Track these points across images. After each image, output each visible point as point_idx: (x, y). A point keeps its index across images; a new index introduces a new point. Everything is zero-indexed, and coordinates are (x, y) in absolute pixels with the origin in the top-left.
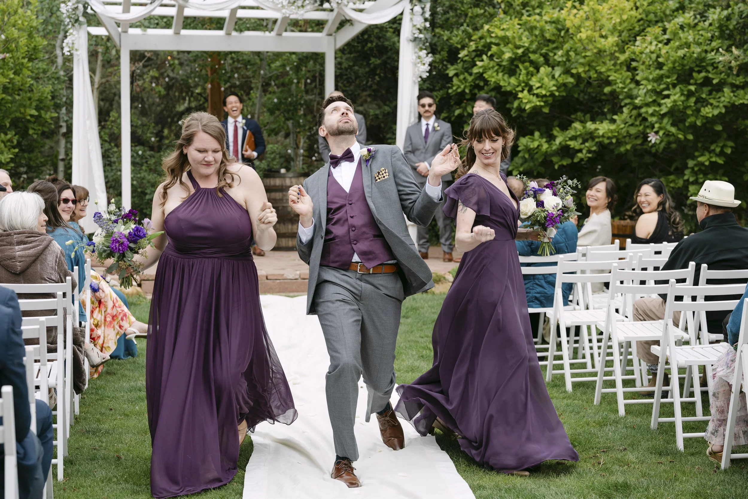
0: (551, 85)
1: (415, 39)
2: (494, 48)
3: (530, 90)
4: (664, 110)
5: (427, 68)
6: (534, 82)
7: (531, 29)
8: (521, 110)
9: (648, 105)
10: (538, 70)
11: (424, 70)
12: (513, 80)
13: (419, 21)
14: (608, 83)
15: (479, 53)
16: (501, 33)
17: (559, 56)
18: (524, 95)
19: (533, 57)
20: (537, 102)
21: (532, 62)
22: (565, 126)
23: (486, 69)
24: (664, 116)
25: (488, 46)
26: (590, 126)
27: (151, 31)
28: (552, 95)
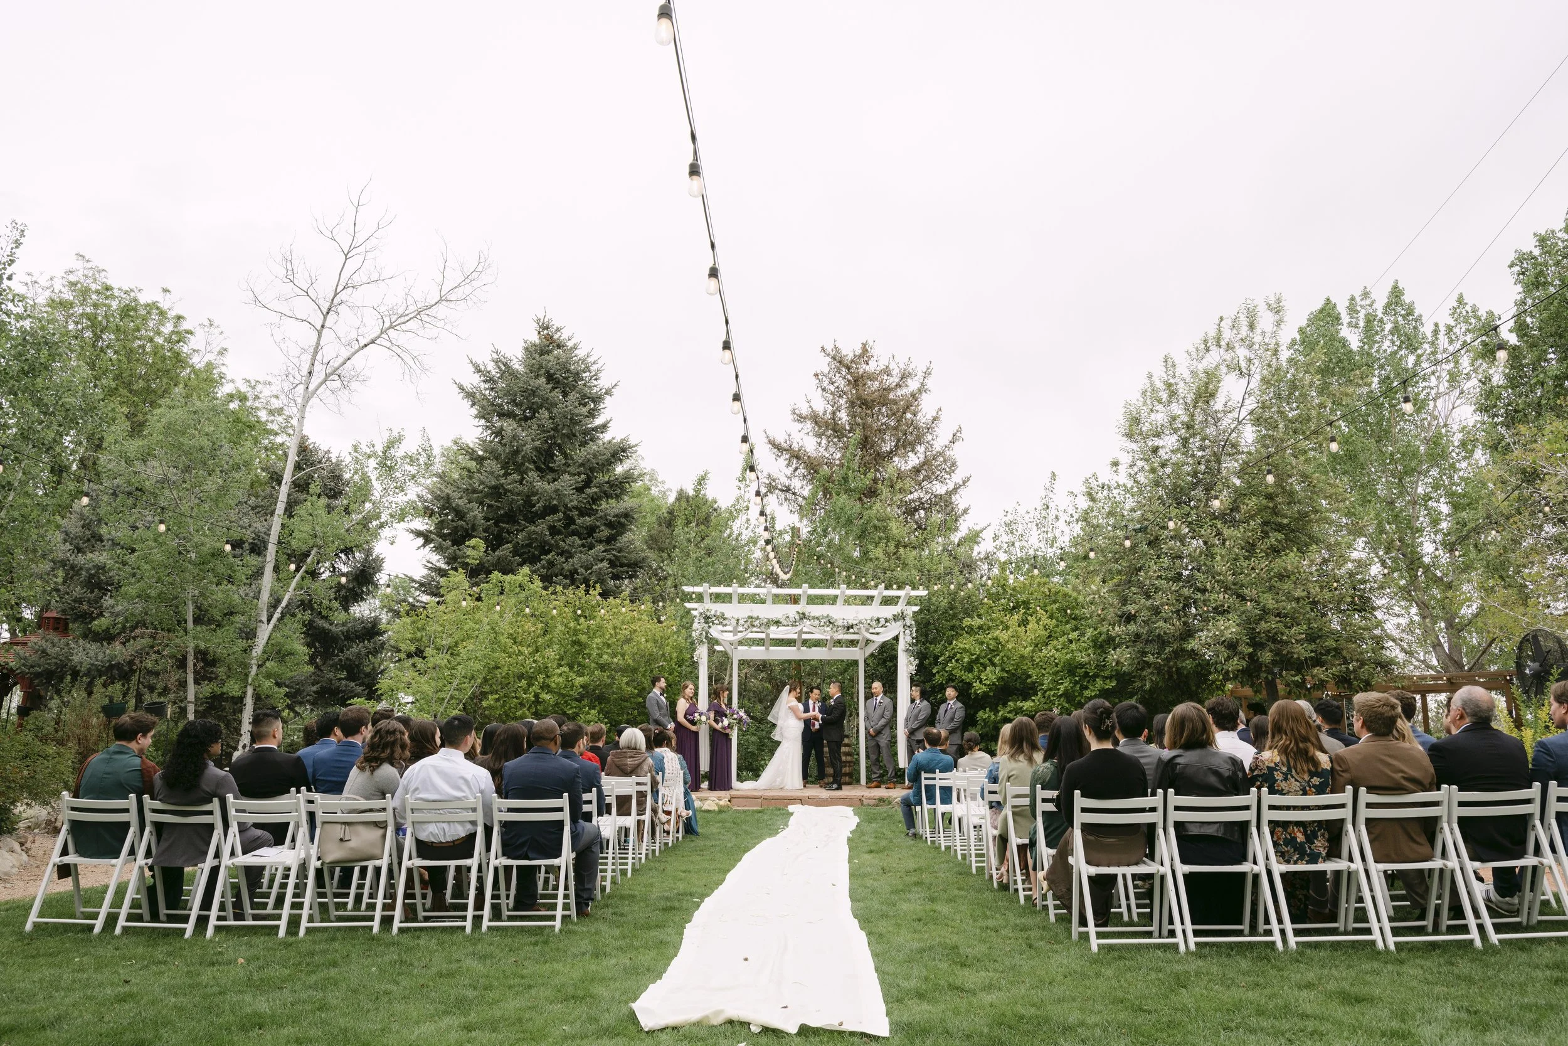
0: (993, 678)
1: (907, 650)
2: (958, 656)
3: (981, 682)
4: (1061, 692)
5: (914, 668)
6: (983, 676)
7: (982, 643)
8: (975, 693)
9: (1051, 689)
10: (985, 668)
11: (913, 669)
12: (970, 675)
13: (909, 639)
14: (1030, 676)
15: (950, 659)
16: (962, 646)
17: (997, 660)
18: (977, 684)
19: (982, 661)
20: (984, 689)
21: (982, 664)
22: (1005, 705)
23: (954, 668)
24: (1061, 696)
25: (955, 654)
26: (1019, 704)
27: (754, 648)
28: (994, 684)
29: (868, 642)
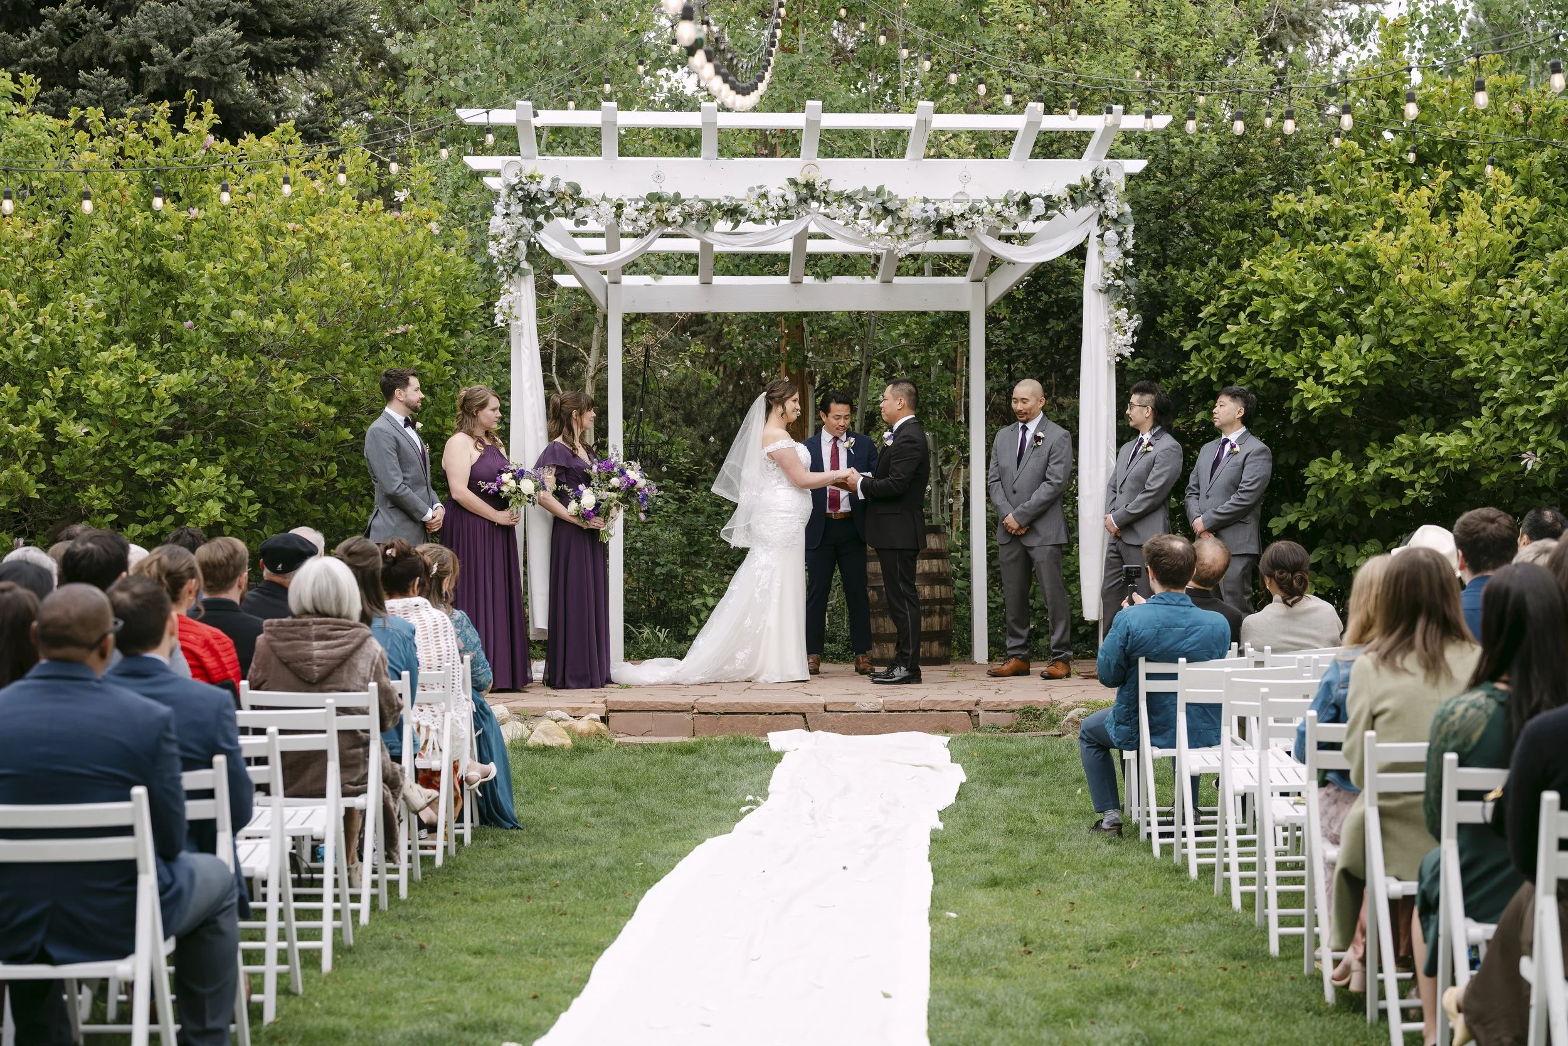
0: (1354, 366)
1: (1108, 290)
2: (1257, 302)
3: (1318, 379)
4: (1545, 409)
5: (1128, 338)
6: (1326, 362)
7: (1325, 266)
8: (1302, 408)
9: (1517, 401)
10: (1332, 339)
11: (1124, 342)
12: (1289, 359)
13: (1114, 256)
14: (1460, 362)
15: (1234, 310)
16: (1268, 275)
17: (1365, 316)
18: (1306, 386)
19: (1323, 317)
20: (1328, 397)
21: (1322, 326)
22: (1386, 441)
23: (1242, 339)
24: (1546, 418)
25: (1247, 298)
26: (1427, 440)
27: (668, 280)
28: (1356, 383)
29: (995, 263)
